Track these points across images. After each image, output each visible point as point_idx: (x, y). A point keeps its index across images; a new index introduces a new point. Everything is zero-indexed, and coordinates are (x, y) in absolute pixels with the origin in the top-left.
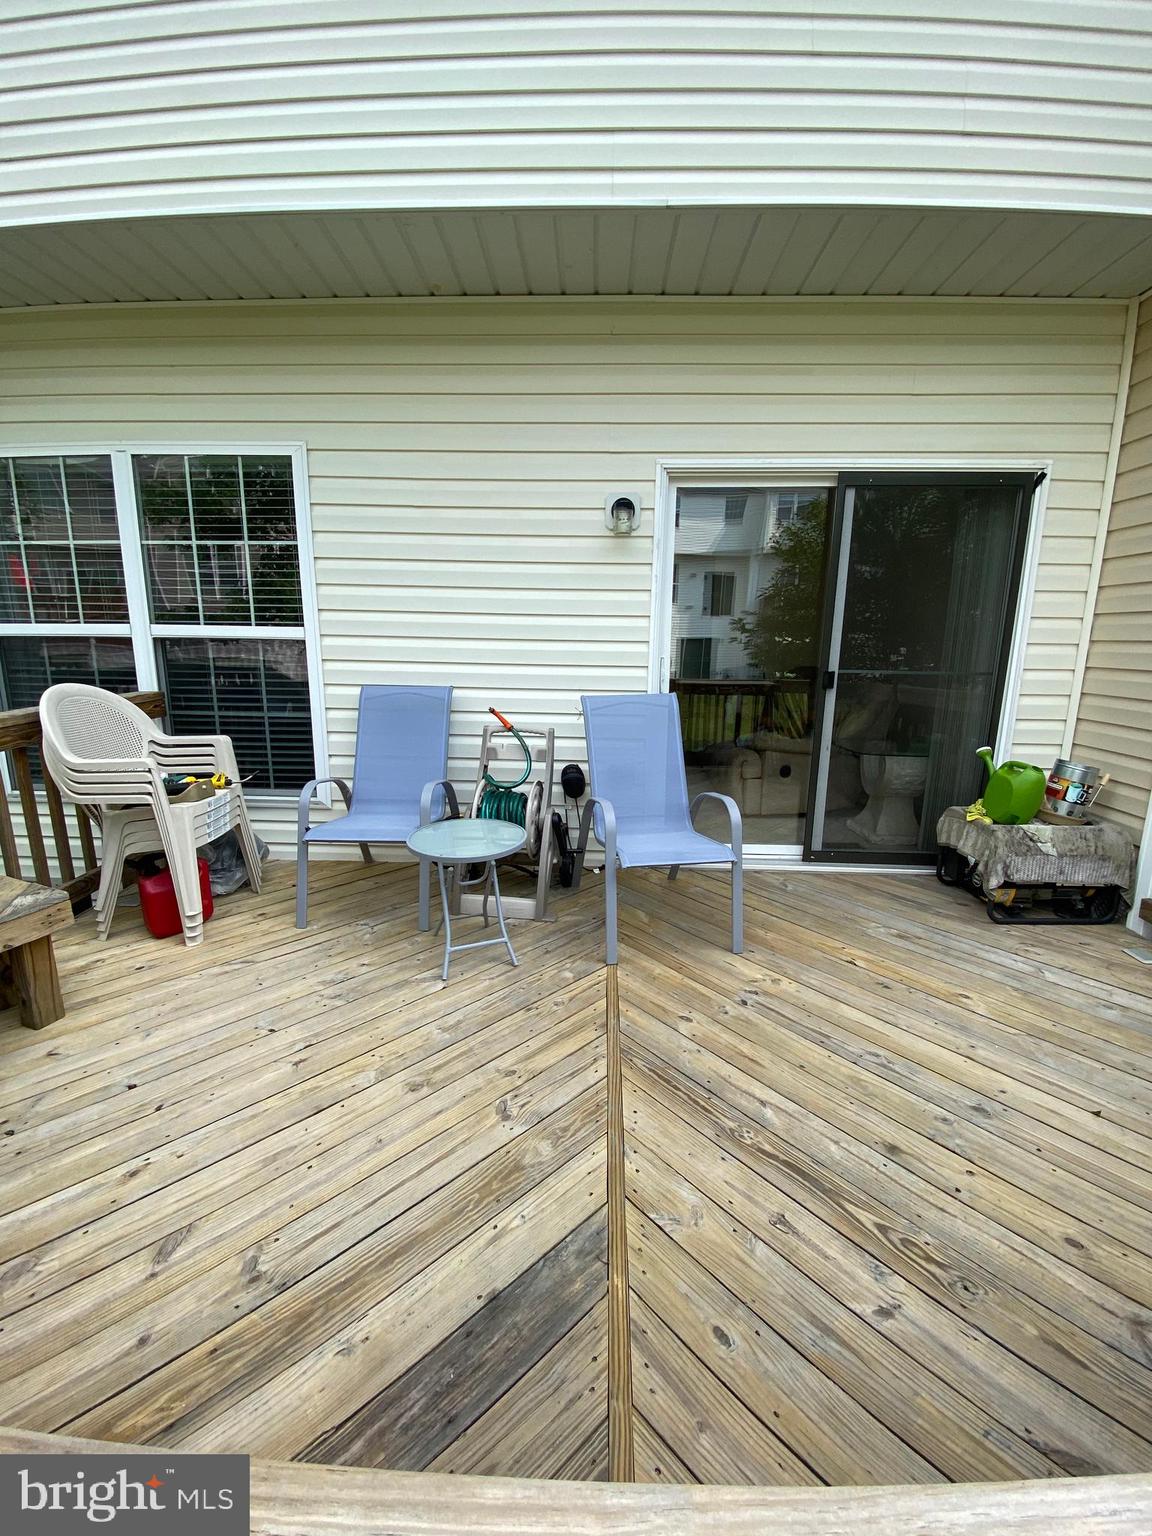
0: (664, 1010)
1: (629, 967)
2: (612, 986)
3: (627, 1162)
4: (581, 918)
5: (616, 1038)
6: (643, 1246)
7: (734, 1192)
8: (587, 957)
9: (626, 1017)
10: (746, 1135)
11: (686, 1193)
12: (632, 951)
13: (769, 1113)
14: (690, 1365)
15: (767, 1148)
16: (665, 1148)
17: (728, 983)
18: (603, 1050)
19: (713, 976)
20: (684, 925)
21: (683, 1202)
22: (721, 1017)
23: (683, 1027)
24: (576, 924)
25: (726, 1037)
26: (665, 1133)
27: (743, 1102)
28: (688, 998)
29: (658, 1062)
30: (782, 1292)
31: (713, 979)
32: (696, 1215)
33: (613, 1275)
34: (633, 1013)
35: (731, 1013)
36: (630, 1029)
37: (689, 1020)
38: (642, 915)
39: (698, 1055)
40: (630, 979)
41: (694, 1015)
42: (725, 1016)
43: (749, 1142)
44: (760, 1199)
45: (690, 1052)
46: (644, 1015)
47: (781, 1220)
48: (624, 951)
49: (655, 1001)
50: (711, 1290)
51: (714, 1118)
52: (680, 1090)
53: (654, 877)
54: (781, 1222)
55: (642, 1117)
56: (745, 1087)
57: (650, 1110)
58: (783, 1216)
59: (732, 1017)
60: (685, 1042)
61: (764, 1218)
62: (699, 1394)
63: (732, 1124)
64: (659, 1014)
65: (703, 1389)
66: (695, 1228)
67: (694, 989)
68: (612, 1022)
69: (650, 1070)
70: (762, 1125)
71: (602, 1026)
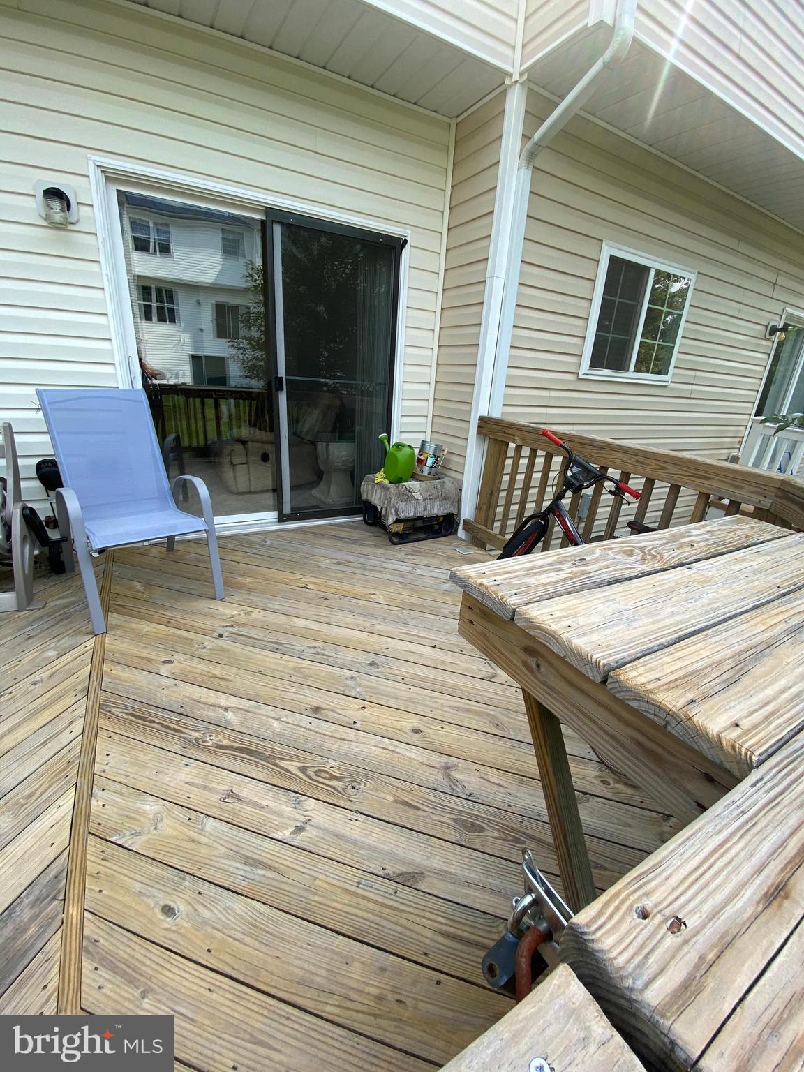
0: (149, 660)
1: (119, 633)
2: (97, 654)
3: (94, 802)
4: (73, 599)
5: (96, 697)
6: (102, 869)
7: (193, 788)
8: (77, 633)
9: (109, 676)
10: (208, 739)
11: (150, 807)
12: (122, 618)
13: (230, 715)
14: (137, 948)
15: (225, 742)
16: (132, 776)
17: (209, 623)
18: (82, 711)
19: (198, 622)
20: (176, 586)
21: (145, 814)
22: (200, 652)
23: (165, 669)
24: (67, 606)
25: (202, 667)
26: (136, 763)
27: (211, 714)
28: (170, 645)
29: (136, 705)
30: (223, 850)
31: (196, 624)
32: (156, 821)
33: (68, 906)
34: (117, 671)
35: (208, 647)
36: (112, 685)
37: (170, 662)
38: (138, 586)
39: (175, 689)
40: (118, 642)
41: (177, 657)
42: (205, 650)
43: (210, 743)
44: (214, 785)
45: (168, 687)
46: (128, 669)
47: (231, 794)
48: (114, 618)
49: (142, 655)
50: (162, 878)
51: (182, 735)
52: (154, 722)
53: (154, 552)
54: (229, 796)
55: (113, 758)
56: (212, 701)
57: (123, 749)
58: (231, 791)
59: (210, 649)
60: (164, 681)
61: (215, 798)
62: (144, 968)
63: (197, 735)
64: (145, 665)
65: (148, 962)
66: (155, 832)
67: (178, 636)
68: (94, 683)
69: (127, 714)
70: (221, 726)
71: (82, 691)
